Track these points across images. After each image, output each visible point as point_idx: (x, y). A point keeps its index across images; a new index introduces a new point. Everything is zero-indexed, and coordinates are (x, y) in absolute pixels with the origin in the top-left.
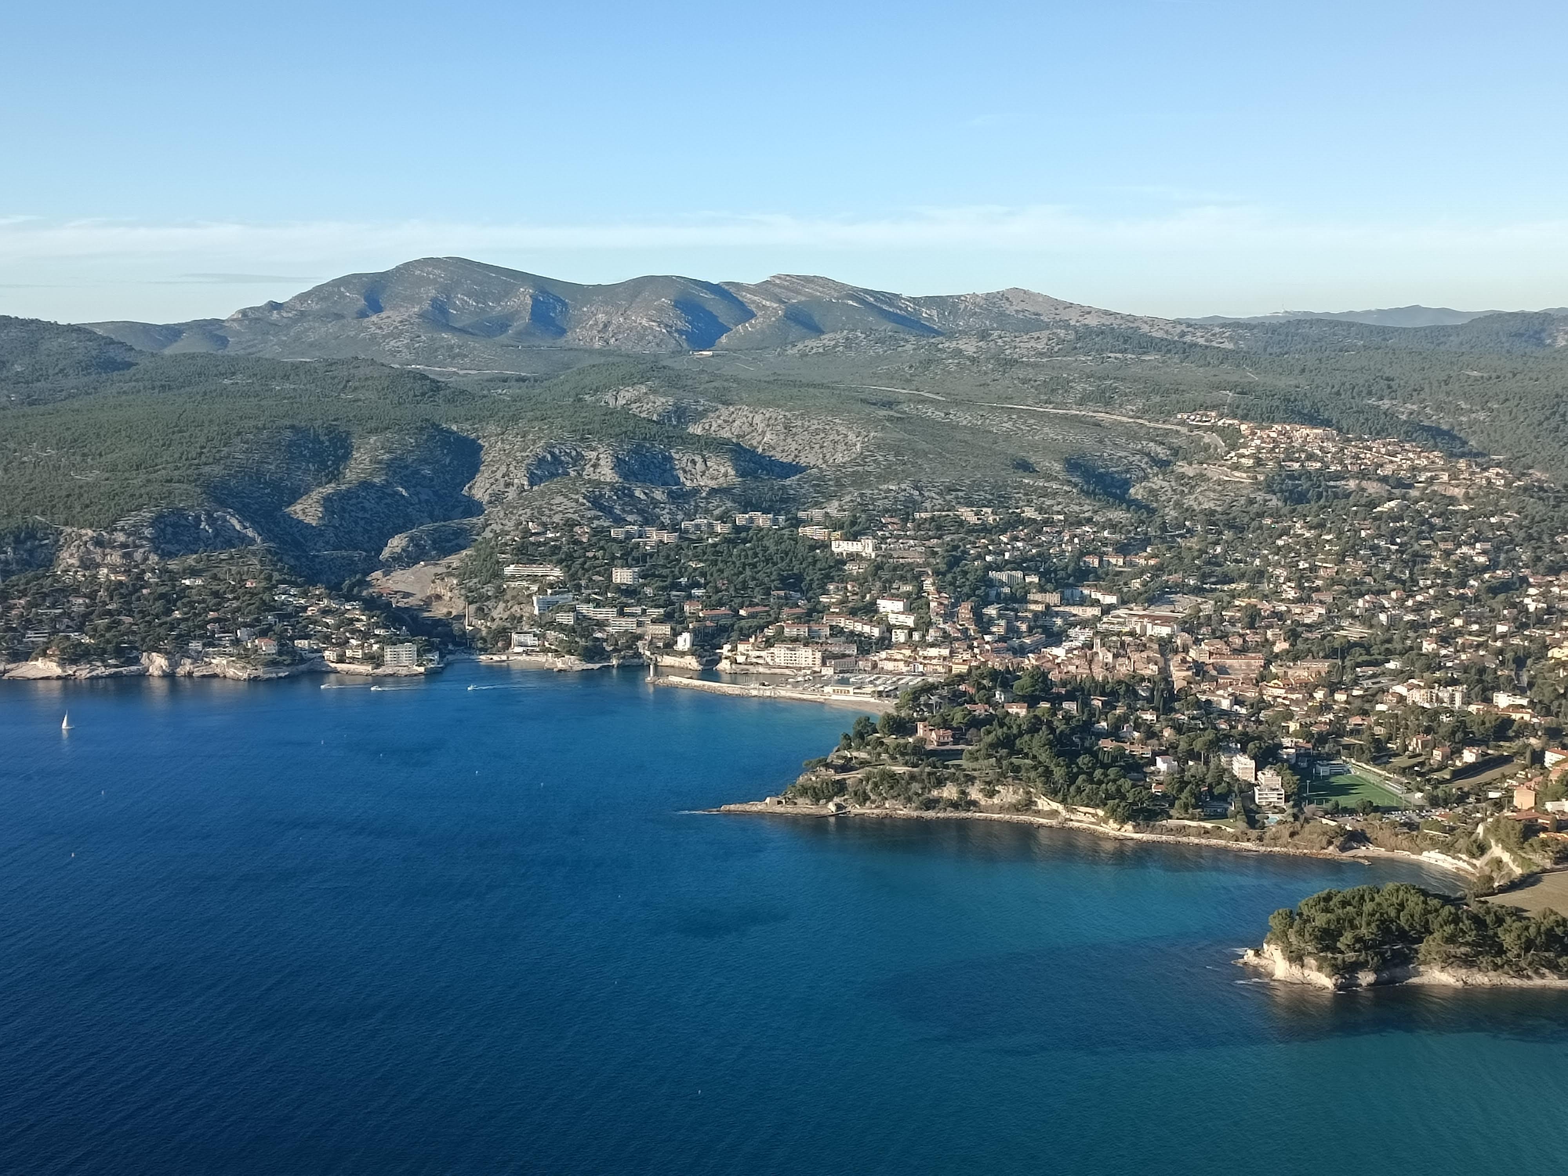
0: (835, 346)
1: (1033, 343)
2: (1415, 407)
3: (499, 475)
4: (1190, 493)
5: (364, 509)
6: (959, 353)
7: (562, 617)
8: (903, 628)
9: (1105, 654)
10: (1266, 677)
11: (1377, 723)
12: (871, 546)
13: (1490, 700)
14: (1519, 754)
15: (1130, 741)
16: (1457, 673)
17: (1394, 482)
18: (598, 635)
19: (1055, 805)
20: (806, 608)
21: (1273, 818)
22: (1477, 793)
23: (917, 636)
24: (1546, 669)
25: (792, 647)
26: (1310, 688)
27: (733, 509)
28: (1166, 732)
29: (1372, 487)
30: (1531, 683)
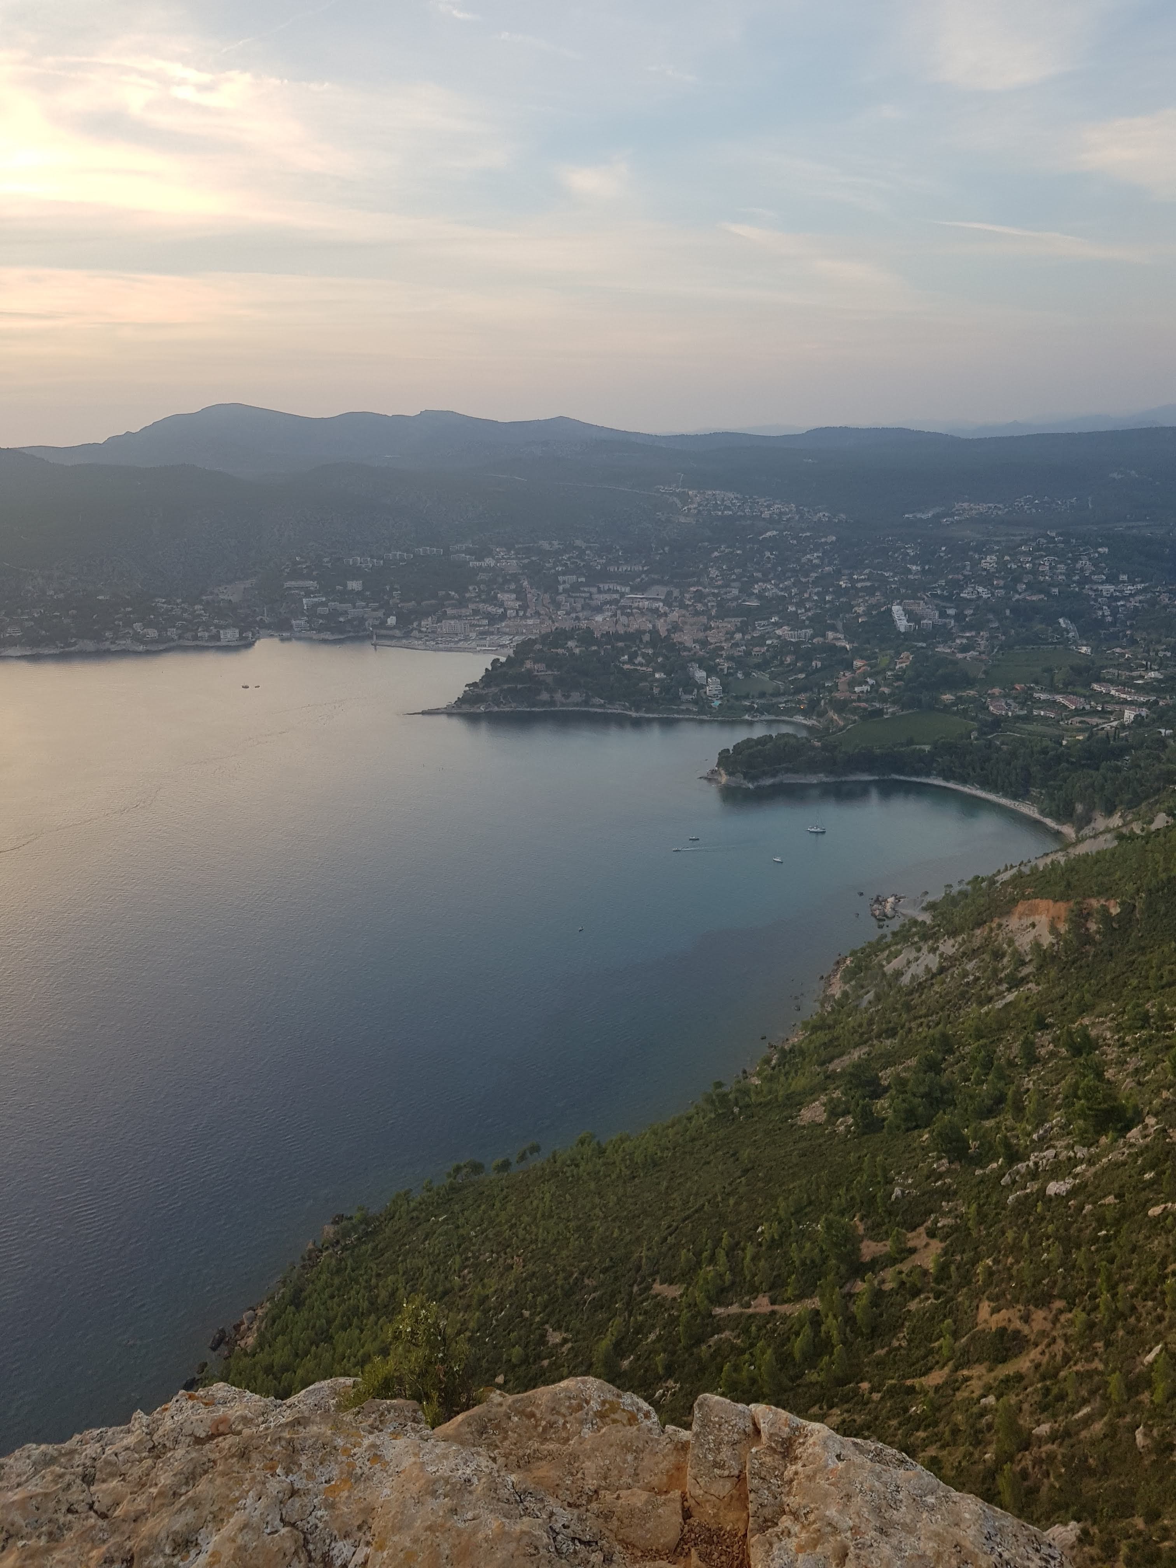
4: (665, 530)
7: (320, 610)
8: (513, 609)
9: (623, 619)
10: (708, 628)
11: (767, 650)
12: (492, 564)
13: (824, 636)
14: (839, 663)
15: (641, 665)
16: (807, 622)
17: (771, 521)
18: (341, 620)
19: (602, 701)
20: (458, 600)
21: (717, 702)
22: (820, 684)
23: (521, 613)
24: (851, 619)
25: (452, 622)
26: (732, 634)
27: (412, 546)
28: (660, 660)
29: (759, 524)
30: (844, 626)
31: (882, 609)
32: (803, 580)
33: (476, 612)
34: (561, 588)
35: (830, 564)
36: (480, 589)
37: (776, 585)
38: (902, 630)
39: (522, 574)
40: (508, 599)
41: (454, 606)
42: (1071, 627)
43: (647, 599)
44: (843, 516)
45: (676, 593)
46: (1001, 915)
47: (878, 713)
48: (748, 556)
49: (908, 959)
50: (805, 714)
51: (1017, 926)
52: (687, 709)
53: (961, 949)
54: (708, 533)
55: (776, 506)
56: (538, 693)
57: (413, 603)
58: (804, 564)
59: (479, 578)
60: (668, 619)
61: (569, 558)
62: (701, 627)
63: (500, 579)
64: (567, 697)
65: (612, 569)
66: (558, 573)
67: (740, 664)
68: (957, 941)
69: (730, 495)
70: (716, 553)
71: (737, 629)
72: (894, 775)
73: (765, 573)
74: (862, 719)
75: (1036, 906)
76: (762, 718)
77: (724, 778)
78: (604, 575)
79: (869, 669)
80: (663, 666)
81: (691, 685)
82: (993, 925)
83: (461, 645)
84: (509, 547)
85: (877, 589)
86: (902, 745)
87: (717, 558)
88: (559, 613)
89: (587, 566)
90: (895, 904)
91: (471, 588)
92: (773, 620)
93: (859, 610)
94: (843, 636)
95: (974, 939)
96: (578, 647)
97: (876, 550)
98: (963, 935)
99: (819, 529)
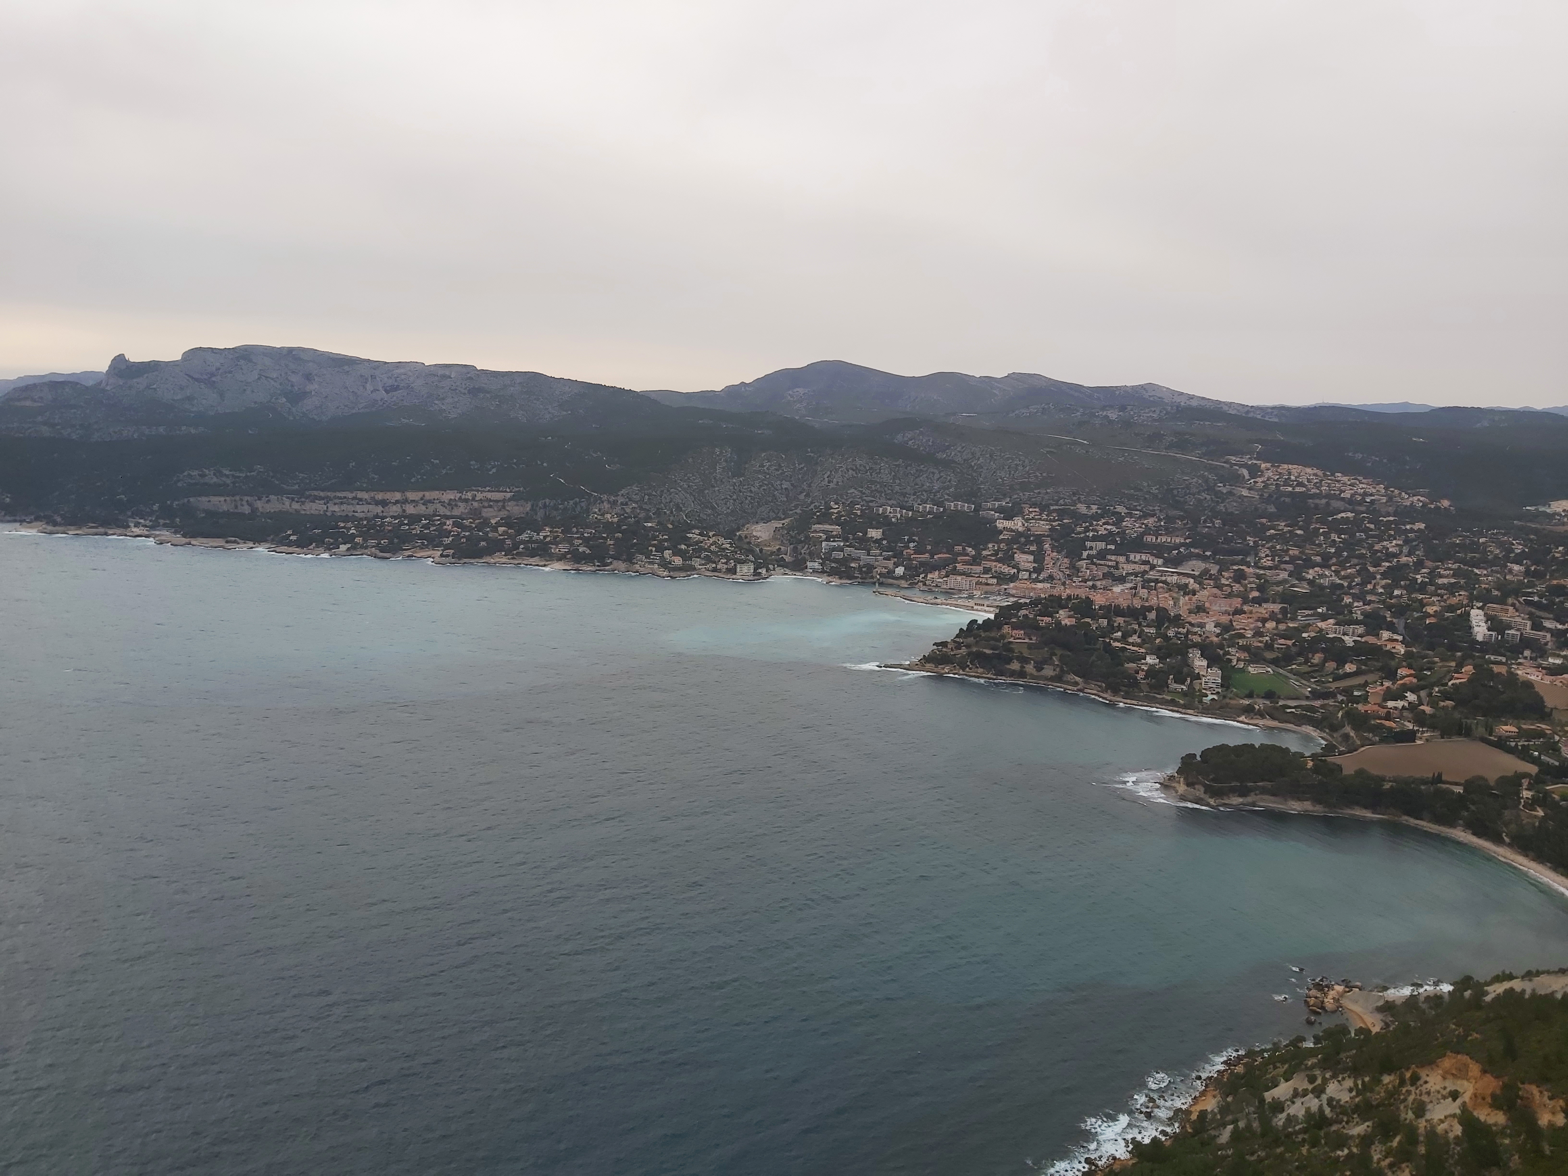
0: (1036, 412)
1: (1151, 414)
2: (1377, 459)
3: (826, 476)
4: (1222, 503)
5: (751, 491)
6: (1107, 417)
7: (836, 554)
8: (1026, 571)
9: (1143, 593)
10: (1238, 612)
11: (1294, 644)
12: (1020, 524)
13: (1377, 635)
14: (1380, 669)
15: (1133, 645)
16: (1360, 617)
17: (1351, 501)
18: (853, 565)
19: (1077, 679)
20: (973, 556)
21: (1210, 697)
22: (1347, 692)
23: (1034, 576)
24: (1418, 618)
25: (959, 578)
26: (1264, 621)
27: (948, 500)
28: (1158, 641)
29: (1335, 504)
30: (1407, 626)
31: (1459, 612)
32: (1371, 569)
33: (987, 571)
34: (1085, 554)
35: (1409, 555)
36: (999, 547)
37: (1337, 573)
38: (1480, 638)
39: (1048, 536)
40: (1024, 560)
41: (966, 563)
43: (1179, 574)
44: (1446, 503)
45: (1214, 569)
46: (1422, 1066)
47: (1409, 737)
48: (1310, 537)
49: (1295, 1090)
50: (1317, 724)
51: (1438, 1087)
52: (1173, 701)
53: (1357, 1100)
54: (1272, 509)
55: (1361, 486)
56: (1009, 661)
57: (927, 555)
58: (1378, 551)
59: (1001, 537)
60: (1194, 598)
61: (1104, 524)
62: (1231, 610)
63: (1023, 540)
64: (1039, 669)
65: (1149, 539)
66: (1087, 539)
67: (1255, 656)
68: (1356, 1085)
69: (1309, 470)
70: (1272, 531)
71: (1273, 616)
72: (1406, 818)
73: (1326, 557)
74: (1383, 740)
75: (1466, 1066)
76: (1261, 722)
77: (1182, 788)
78: (1138, 545)
79: (1415, 680)
80: (1159, 648)
81: (1185, 673)
82: (1408, 1075)
83: (960, 602)
84: (1043, 508)
85: (1462, 588)
86: (1424, 782)
87: (1272, 537)
88: (1075, 579)
89: (1122, 534)
90: (1342, 995)
91: (990, 545)
92: (1320, 610)
93: (1430, 610)
94: (1400, 638)
95: (1377, 1089)
96: (1070, 617)
97: (1474, 543)
98: (1367, 1079)
99: (1408, 514)
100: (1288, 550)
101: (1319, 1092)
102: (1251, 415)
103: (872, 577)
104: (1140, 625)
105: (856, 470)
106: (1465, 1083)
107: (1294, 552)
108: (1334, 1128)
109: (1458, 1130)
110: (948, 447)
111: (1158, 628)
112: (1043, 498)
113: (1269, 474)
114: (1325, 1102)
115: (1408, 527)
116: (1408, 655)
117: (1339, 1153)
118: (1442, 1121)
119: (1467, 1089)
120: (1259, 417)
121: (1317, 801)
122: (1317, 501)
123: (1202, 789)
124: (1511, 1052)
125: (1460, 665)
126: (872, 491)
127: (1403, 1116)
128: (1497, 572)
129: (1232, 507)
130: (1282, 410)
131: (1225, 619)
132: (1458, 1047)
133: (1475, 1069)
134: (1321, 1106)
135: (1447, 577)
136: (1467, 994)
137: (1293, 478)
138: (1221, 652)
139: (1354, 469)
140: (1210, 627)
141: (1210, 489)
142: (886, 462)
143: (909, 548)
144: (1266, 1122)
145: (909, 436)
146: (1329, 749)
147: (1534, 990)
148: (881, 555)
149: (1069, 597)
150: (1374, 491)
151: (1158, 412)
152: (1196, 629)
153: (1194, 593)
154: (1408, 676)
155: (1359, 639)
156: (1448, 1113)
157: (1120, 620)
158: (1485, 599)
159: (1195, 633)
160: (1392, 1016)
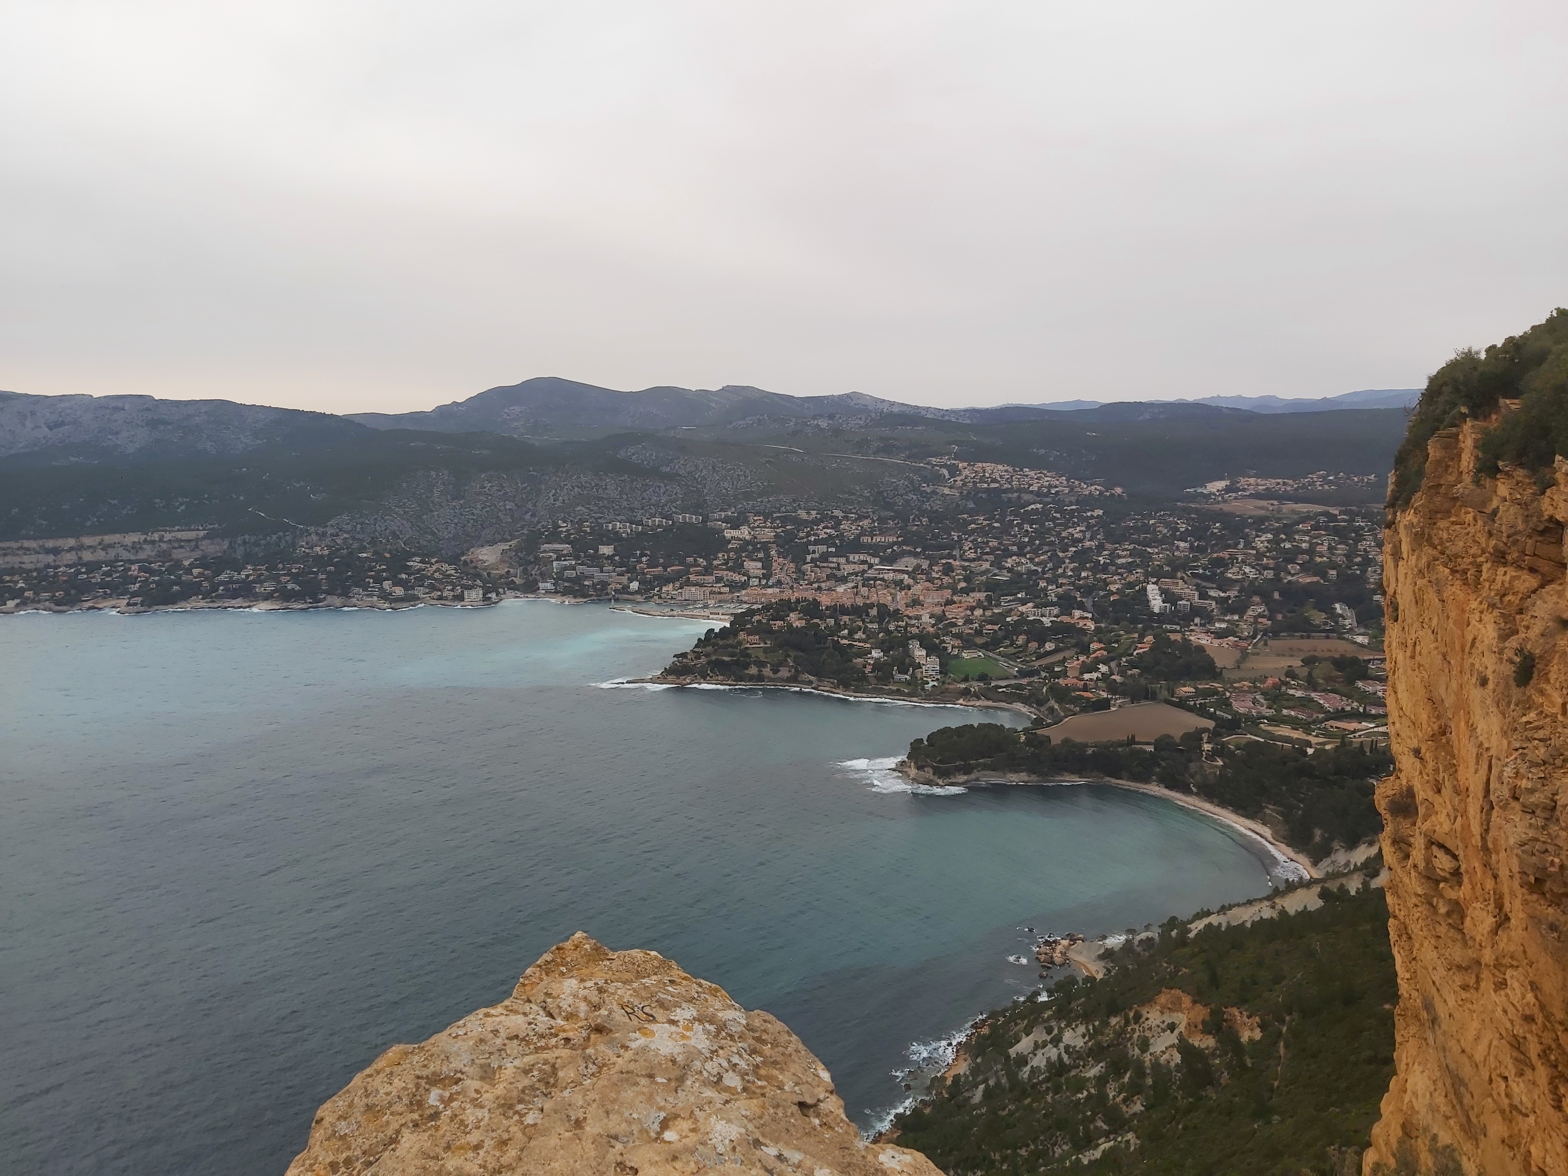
0: (752, 424)
1: (858, 421)
2: (1058, 453)
3: (551, 495)
4: (927, 502)
5: (473, 514)
6: (818, 425)
7: (568, 573)
8: (756, 577)
9: (864, 591)
10: (949, 602)
11: (1000, 629)
12: (746, 532)
13: (1070, 614)
14: (1076, 645)
15: (859, 641)
16: (1055, 599)
17: (1038, 494)
18: (586, 583)
19: (811, 678)
20: (704, 567)
21: (931, 684)
22: (1049, 668)
23: (764, 582)
24: (1104, 596)
25: (693, 589)
26: (972, 609)
27: (675, 513)
28: (881, 635)
29: (1026, 497)
30: (1094, 605)
31: (1137, 588)
32: (1061, 554)
33: (719, 580)
34: (809, 558)
35: (1091, 539)
36: (728, 556)
37: (1031, 560)
38: (1157, 610)
39: (773, 543)
40: (753, 567)
41: (698, 574)
42: (1348, 613)
43: (894, 571)
44: (1119, 490)
45: (925, 565)
46: (1143, 1004)
47: (1104, 705)
48: (1006, 529)
49: (1036, 1043)
50: (1025, 701)
51: (1158, 1022)
52: (898, 690)
53: (1090, 1044)
54: (971, 505)
55: (1046, 479)
56: (747, 666)
57: (660, 569)
58: (1064, 538)
59: (730, 546)
60: (910, 592)
61: (824, 528)
62: (943, 601)
63: (750, 547)
64: (776, 671)
65: (866, 539)
66: (810, 543)
67: (968, 643)
68: (1088, 1030)
69: (1000, 467)
70: (973, 526)
71: (980, 604)
72: (1108, 779)
73: (1021, 546)
74: (1084, 710)
75: (1179, 999)
76: (978, 703)
77: (913, 772)
78: (855, 546)
79: (1105, 653)
80: (883, 642)
81: (907, 664)
82: (1131, 1014)
83: (695, 612)
84: (767, 516)
85: (1138, 566)
86: (1121, 744)
87: (973, 531)
88: (801, 582)
89: (841, 536)
90: (1068, 948)
91: (720, 555)
92: (1019, 596)
93: (1113, 588)
94: (1090, 615)
95: (1107, 1031)
96: (799, 619)
97: (1144, 525)
98: (1097, 1023)
99: (1087, 502)
100: (988, 542)
101: (1056, 1041)
102: (947, 418)
103: (607, 594)
104: (863, 621)
105: (582, 487)
106: (1180, 1015)
107: (994, 543)
108: (1073, 1073)
109: (1178, 1058)
110: (671, 461)
111: (880, 622)
112: (766, 507)
113: (966, 472)
114: (1063, 1050)
115: (1089, 514)
116: (1098, 630)
117: (1080, 1096)
118: (1163, 1052)
119: (1182, 1019)
120: (953, 420)
121: (1031, 771)
122: (1010, 495)
123: (931, 771)
124: (1214, 981)
125: (1142, 636)
126: (600, 508)
127: (1131, 1053)
128: (1167, 550)
129: (937, 505)
130: (973, 412)
131: (938, 610)
132: (1170, 982)
133: (1187, 1001)
134: (1060, 1055)
135: (1124, 557)
136: (1174, 933)
137: (987, 475)
138: (937, 641)
139: (1039, 464)
140: (926, 618)
141: (916, 490)
142: (612, 478)
143: (641, 562)
144: (1012, 1076)
145: (632, 451)
146: (1038, 723)
147: (1228, 923)
148: (614, 571)
149: (798, 601)
150: (1058, 483)
151: (863, 419)
152: (913, 622)
153: (909, 587)
154: (1099, 649)
155: (1055, 619)
156: (1168, 1044)
157: (845, 618)
158: (1158, 575)
159: (913, 626)
160: (1112, 962)
